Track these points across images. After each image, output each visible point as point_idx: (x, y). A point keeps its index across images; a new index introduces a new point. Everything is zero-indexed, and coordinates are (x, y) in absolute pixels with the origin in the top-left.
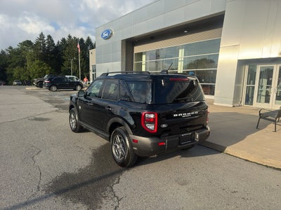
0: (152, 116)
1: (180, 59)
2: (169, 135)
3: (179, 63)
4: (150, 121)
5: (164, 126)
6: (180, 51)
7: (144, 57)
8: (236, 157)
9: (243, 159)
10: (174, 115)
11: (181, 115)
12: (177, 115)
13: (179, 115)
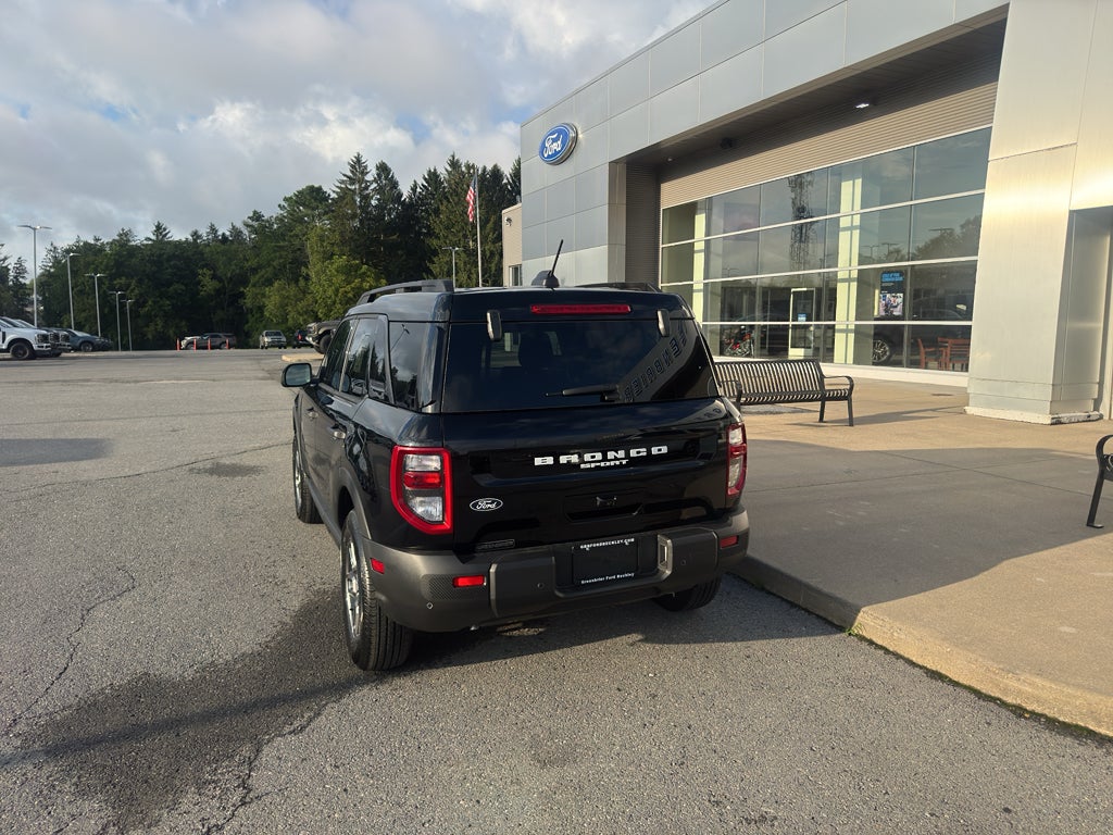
0: (433, 463)
1: (844, 222)
2: (518, 545)
3: (844, 237)
4: (424, 484)
5: (485, 505)
6: (846, 187)
7: (700, 221)
8: (898, 656)
9: (921, 667)
10: (538, 461)
11: (574, 459)
12: (550, 460)
13: (563, 459)
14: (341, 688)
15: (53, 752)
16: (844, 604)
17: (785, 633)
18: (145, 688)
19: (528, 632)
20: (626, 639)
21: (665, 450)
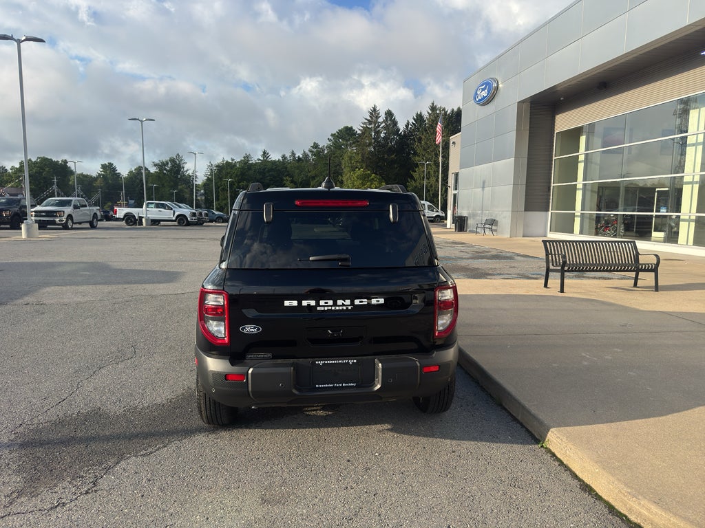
0: (221, 300)
2: (274, 357)
3: (690, 151)
5: (249, 329)
8: (567, 468)
9: (580, 480)
10: (287, 303)
11: (313, 303)
12: (295, 303)
13: (305, 303)
14: (189, 432)
15: (23, 446)
16: (541, 423)
17: (494, 438)
18: (96, 415)
19: (321, 413)
20: (379, 427)
21: (382, 301)
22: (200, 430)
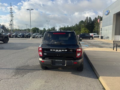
5: (45, 54)
8: (102, 84)
11: (55, 50)
12: (52, 50)
13: (53, 50)
19: (61, 69)
20: (69, 72)
21: (67, 50)
22: (41, 70)
